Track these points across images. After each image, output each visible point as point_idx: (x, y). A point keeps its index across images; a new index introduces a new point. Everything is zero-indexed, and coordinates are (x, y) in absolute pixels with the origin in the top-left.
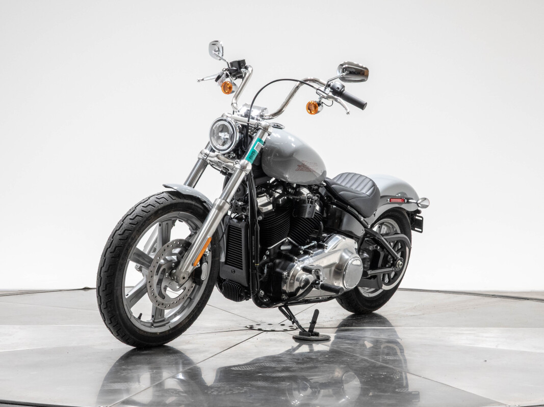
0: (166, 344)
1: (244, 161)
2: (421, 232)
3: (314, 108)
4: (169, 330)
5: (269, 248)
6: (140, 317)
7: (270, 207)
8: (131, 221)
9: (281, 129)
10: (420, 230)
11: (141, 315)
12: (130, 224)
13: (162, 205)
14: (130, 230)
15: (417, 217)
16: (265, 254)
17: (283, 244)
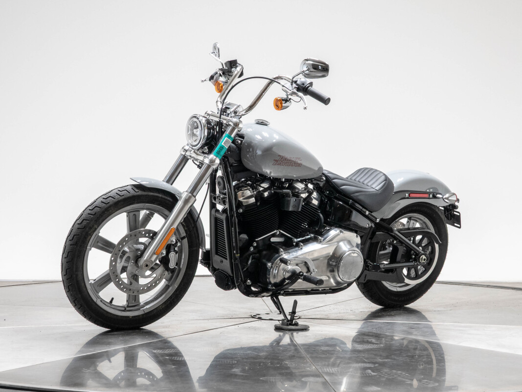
0: (144, 327)
1: (212, 156)
2: (460, 228)
3: (281, 104)
4: (143, 315)
5: (256, 240)
6: (111, 301)
7: (253, 200)
8: (90, 212)
9: (266, 125)
10: (459, 226)
11: (113, 299)
12: (89, 214)
13: (123, 197)
14: (88, 220)
15: (455, 213)
16: (252, 246)
17: (274, 235)
